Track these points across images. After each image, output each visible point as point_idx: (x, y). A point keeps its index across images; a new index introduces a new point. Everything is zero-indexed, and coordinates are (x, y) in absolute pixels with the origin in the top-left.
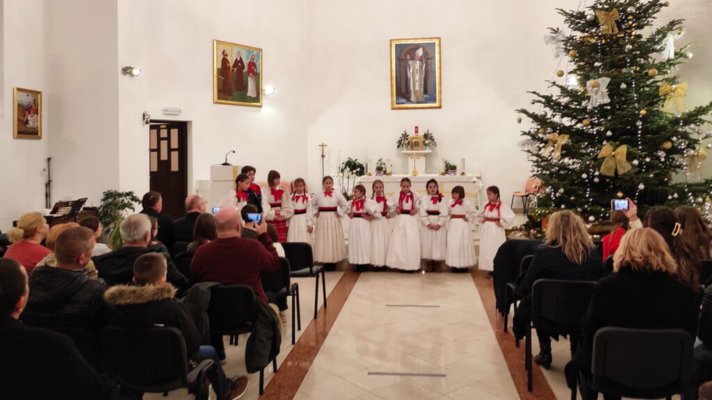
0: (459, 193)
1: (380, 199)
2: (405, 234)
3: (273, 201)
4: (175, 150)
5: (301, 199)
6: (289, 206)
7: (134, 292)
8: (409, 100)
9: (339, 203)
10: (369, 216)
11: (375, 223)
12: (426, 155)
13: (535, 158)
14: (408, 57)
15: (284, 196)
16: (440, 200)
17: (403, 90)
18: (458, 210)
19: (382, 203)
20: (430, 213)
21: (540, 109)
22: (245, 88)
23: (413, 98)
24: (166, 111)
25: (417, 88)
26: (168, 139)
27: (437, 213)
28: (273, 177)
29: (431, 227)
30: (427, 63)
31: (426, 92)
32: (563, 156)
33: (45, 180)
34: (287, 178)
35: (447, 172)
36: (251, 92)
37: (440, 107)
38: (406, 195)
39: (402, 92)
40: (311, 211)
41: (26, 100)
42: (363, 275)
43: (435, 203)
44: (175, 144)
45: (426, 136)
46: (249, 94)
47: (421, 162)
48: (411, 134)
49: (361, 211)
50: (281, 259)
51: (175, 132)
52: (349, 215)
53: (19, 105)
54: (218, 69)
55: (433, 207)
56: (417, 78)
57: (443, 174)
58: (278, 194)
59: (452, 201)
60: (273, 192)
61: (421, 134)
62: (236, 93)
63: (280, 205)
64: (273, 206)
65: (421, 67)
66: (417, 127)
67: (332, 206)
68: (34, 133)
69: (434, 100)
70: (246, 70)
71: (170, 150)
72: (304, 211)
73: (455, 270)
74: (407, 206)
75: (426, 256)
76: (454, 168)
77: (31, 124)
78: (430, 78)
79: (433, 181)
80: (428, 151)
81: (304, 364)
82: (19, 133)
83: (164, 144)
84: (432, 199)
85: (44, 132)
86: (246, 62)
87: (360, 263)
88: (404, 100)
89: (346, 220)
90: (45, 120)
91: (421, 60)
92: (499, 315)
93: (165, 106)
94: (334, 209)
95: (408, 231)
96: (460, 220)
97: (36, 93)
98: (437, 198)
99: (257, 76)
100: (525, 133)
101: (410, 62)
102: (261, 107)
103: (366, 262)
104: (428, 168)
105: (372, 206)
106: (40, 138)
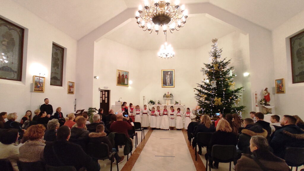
0: (179, 109)
1: (159, 111)
2: (165, 120)
3: (131, 111)
4: (106, 97)
5: (138, 110)
6: (135, 112)
7: (96, 134)
8: (166, 85)
9: (148, 112)
10: (155, 115)
11: (157, 117)
12: (171, 99)
13: (198, 101)
14: (166, 74)
15: (134, 110)
16: (174, 111)
17: (165, 82)
18: (179, 114)
19: (159, 112)
20: (171, 115)
21: (199, 88)
22: (124, 82)
23: (167, 85)
24: (104, 87)
25: (168, 82)
26: (105, 94)
27: (173, 115)
28: (131, 105)
29: (172, 119)
30: (171, 76)
31: (171, 83)
32: (205, 100)
33: (74, 105)
34: (134, 105)
35: (176, 104)
36: (126, 83)
37: (174, 87)
38: (165, 110)
39: (165, 83)
40: (141, 114)
41: (71, 84)
42: (154, 130)
43: (172, 112)
44: (106, 96)
45: (171, 94)
46: (125, 83)
47: (169, 101)
48: (167, 94)
49: (154, 114)
50: (133, 126)
51: (106, 93)
52: (151, 115)
53: (69, 86)
54: (118, 77)
55: (172, 113)
56: (168, 79)
57: (175, 104)
58: (132, 109)
59: (177, 112)
60: (131, 109)
61: (169, 94)
62: (122, 83)
63: (132, 112)
64: (131, 112)
65: (169, 77)
66: (168, 92)
67: (146, 112)
68: (72, 93)
69: (173, 85)
70: (125, 77)
71: (105, 97)
72: (139, 114)
73: (178, 130)
74: (165, 113)
75: (170, 126)
76: (178, 103)
77: (72, 90)
78: (172, 80)
79: (172, 107)
80: (171, 98)
81: (138, 153)
82: (69, 92)
83: (104, 96)
84: (172, 111)
85: (75, 92)
86: (125, 75)
87: (153, 127)
88: (165, 85)
89: (150, 116)
90: (75, 90)
91: (169, 75)
92: (189, 141)
93: (105, 86)
94: (147, 113)
95: (166, 119)
96: (179, 117)
97: (73, 83)
98: (173, 111)
99: (127, 79)
100: (196, 94)
101: (167, 75)
102: (128, 86)
103: (155, 127)
104: (171, 103)
105: (156, 113)
106: (74, 94)
